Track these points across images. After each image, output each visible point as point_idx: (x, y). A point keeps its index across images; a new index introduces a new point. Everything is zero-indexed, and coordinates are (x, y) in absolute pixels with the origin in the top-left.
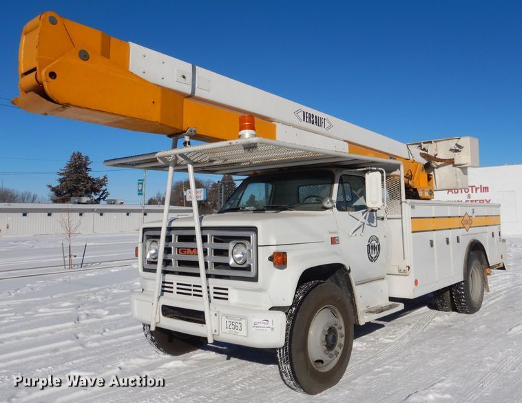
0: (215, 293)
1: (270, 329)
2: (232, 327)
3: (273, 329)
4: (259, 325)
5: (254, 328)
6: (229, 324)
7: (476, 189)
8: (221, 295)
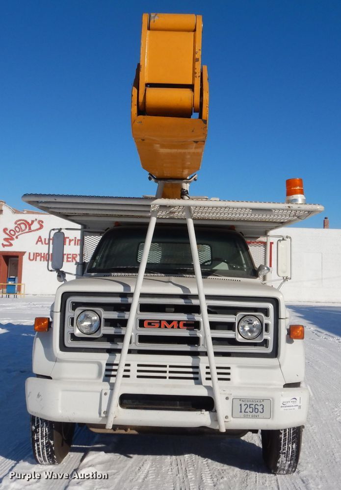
0: (218, 373)
1: (297, 407)
2: (248, 410)
3: (300, 407)
4: (288, 405)
5: (283, 408)
6: (244, 408)
7: (70, 241)
8: (224, 375)
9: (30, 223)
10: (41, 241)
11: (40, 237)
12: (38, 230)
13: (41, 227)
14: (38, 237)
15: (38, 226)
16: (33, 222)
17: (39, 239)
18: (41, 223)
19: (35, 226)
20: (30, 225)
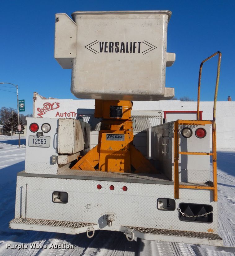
9: (52, 104)
10: (59, 115)
11: (58, 113)
12: (56, 108)
13: (58, 107)
14: (57, 112)
15: (57, 106)
16: (53, 104)
17: (57, 114)
18: (58, 104)
19: (55, 106)
20: (52, 106)
